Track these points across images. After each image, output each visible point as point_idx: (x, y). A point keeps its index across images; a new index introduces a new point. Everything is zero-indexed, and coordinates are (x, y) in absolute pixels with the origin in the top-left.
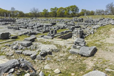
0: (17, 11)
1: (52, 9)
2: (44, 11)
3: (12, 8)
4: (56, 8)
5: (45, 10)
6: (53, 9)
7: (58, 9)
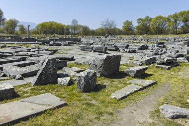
0: (81, 26)
1: (140, 20)
2: (125, 24)
3: (73, 20)
4: (147, 17)
5: (127, 21)
6: (142, 20)
7: (151, 20)
